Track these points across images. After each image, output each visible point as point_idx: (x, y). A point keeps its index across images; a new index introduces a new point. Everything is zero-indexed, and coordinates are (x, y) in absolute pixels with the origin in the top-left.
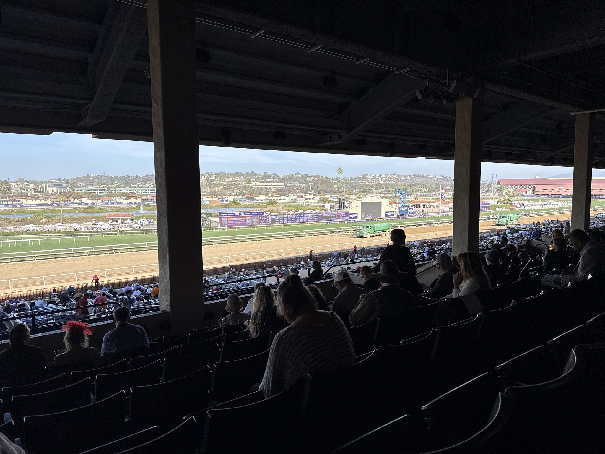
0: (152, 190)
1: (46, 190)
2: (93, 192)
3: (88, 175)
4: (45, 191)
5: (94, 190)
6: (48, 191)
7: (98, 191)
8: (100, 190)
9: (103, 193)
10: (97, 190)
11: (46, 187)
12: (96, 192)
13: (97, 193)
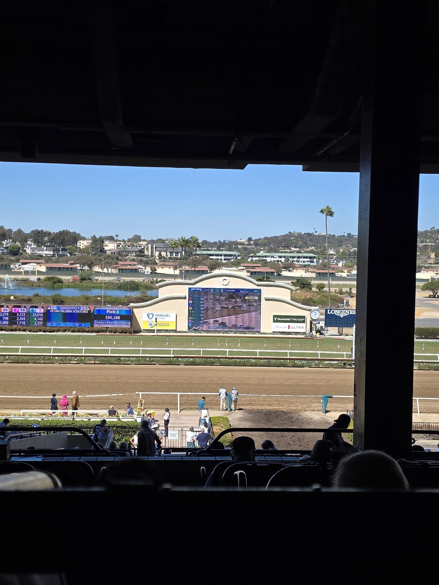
0: (307, 257)
1: (152, 252)
2: (214, 257)
3: (290, 233)
4: (150, 254)
5: (218, 255)
6: (154, 254)
7: (223, 257)
8: (225, 255)
9: (230, 259)
10: (221, 255)
11: (152, 248)
12: (219, 257)
13: (221, 259)
